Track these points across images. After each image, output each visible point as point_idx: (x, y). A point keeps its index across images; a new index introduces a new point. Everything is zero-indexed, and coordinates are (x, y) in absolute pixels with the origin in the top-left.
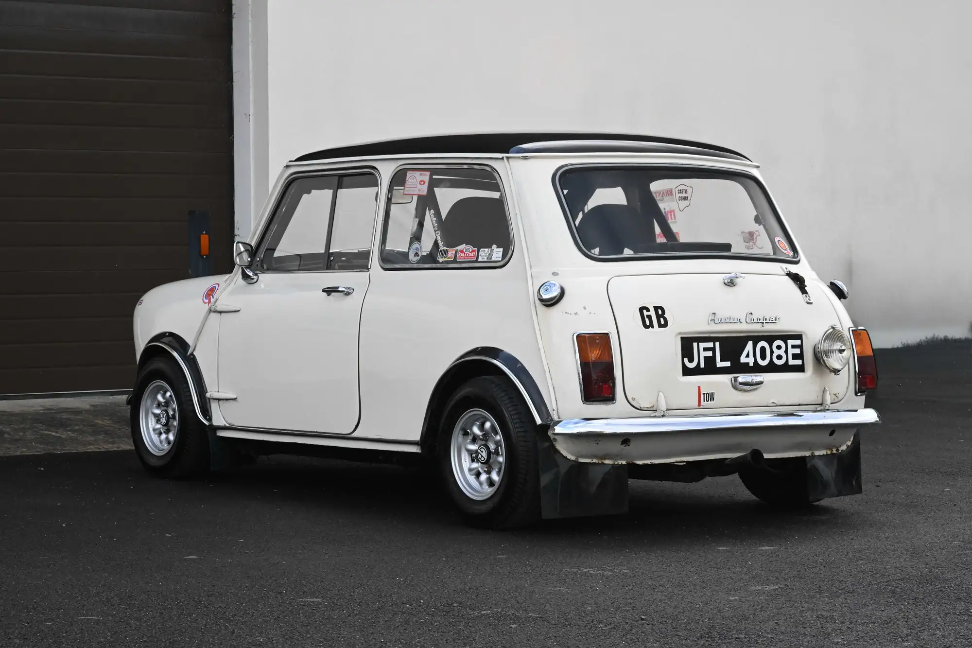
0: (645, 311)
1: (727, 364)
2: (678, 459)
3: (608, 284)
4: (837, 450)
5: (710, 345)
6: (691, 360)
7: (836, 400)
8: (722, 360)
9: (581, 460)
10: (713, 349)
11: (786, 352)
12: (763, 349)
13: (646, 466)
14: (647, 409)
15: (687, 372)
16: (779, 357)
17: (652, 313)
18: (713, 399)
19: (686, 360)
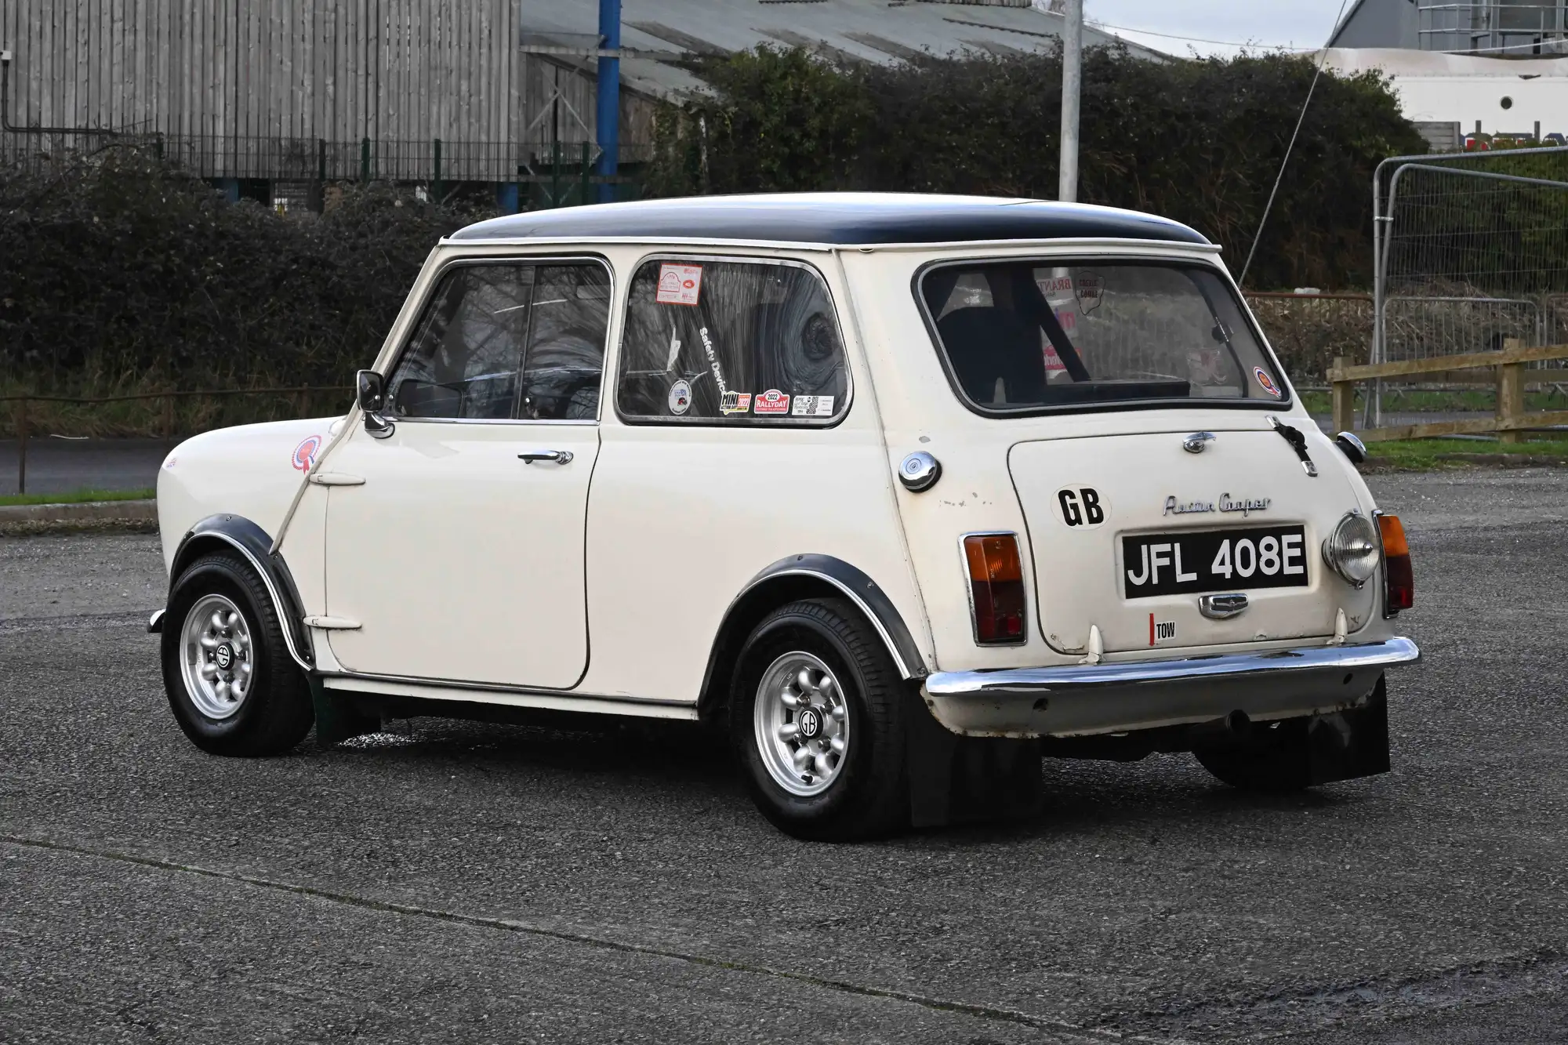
0: (1067, 498)
1: (1193, 577)
2: (1117, 728)
3: (1008, 455)
4: (1353, 704)
5: (1167, 547)
6: (1138, 574)
7: (1355, 627)
8: (1184, 572)
9: (972, 734)
10: (1170, 555)
11: (1280, 554)
12: (1245, 552)
14: (1072, 652)
15: (1132, 591)
16: (1270, 563)
17: (1079, 500)
18: (1173, 633)
19: (1131, 573)
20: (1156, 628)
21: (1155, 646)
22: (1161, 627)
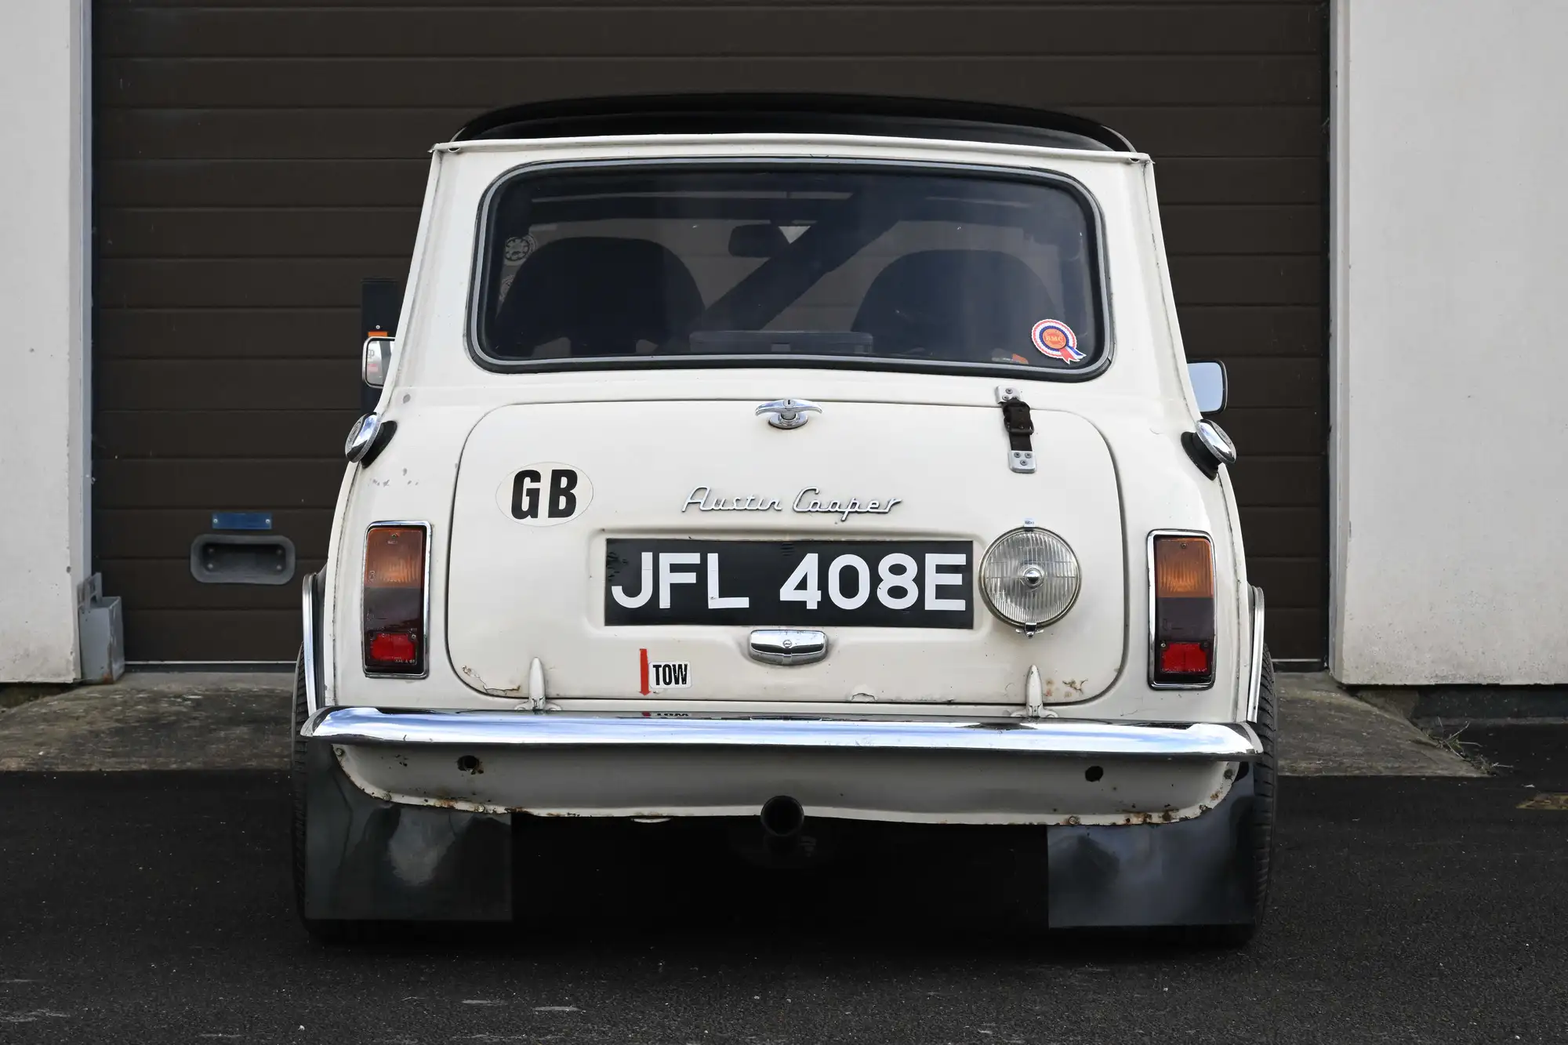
0: (527, 480)
1: (743, 602)
2: (646, 811)
4: (1167, 817)
5: (694, 558)
6: (633, 590)
7: (1076, 697)
8: (722, 594)
9: (398, 799)
10: (701, 570)
11: (920, 580)
12: (849, 574)
14: (502, 694)
15: (616, 615)
16: (897, 592)
17: (544, 487)
18: (684, 680)
19: (617, 592)
20: (652, 670)
21: (649, 696)
22: (661, 670)
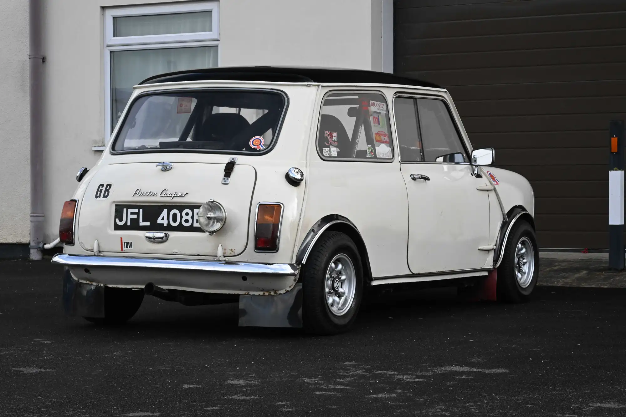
0: (100, 187)
1: (148, 224)
2: (135, 286)
5: (136, 210)
6: (121, 220)
7: (233, 254)
8: (143, 221)
9: (81, 281)
10: (138, 214)
11: (192, 217)
12: (175, 215)
13: (113, 289)
14: (89, 250)
15: (117, 227)
16: (187, 221)
17: (104, 189)
18: (131, 247)
19: (117, 220)
20: (123, 244)
21: (123, 251)
22: (125, 244)
